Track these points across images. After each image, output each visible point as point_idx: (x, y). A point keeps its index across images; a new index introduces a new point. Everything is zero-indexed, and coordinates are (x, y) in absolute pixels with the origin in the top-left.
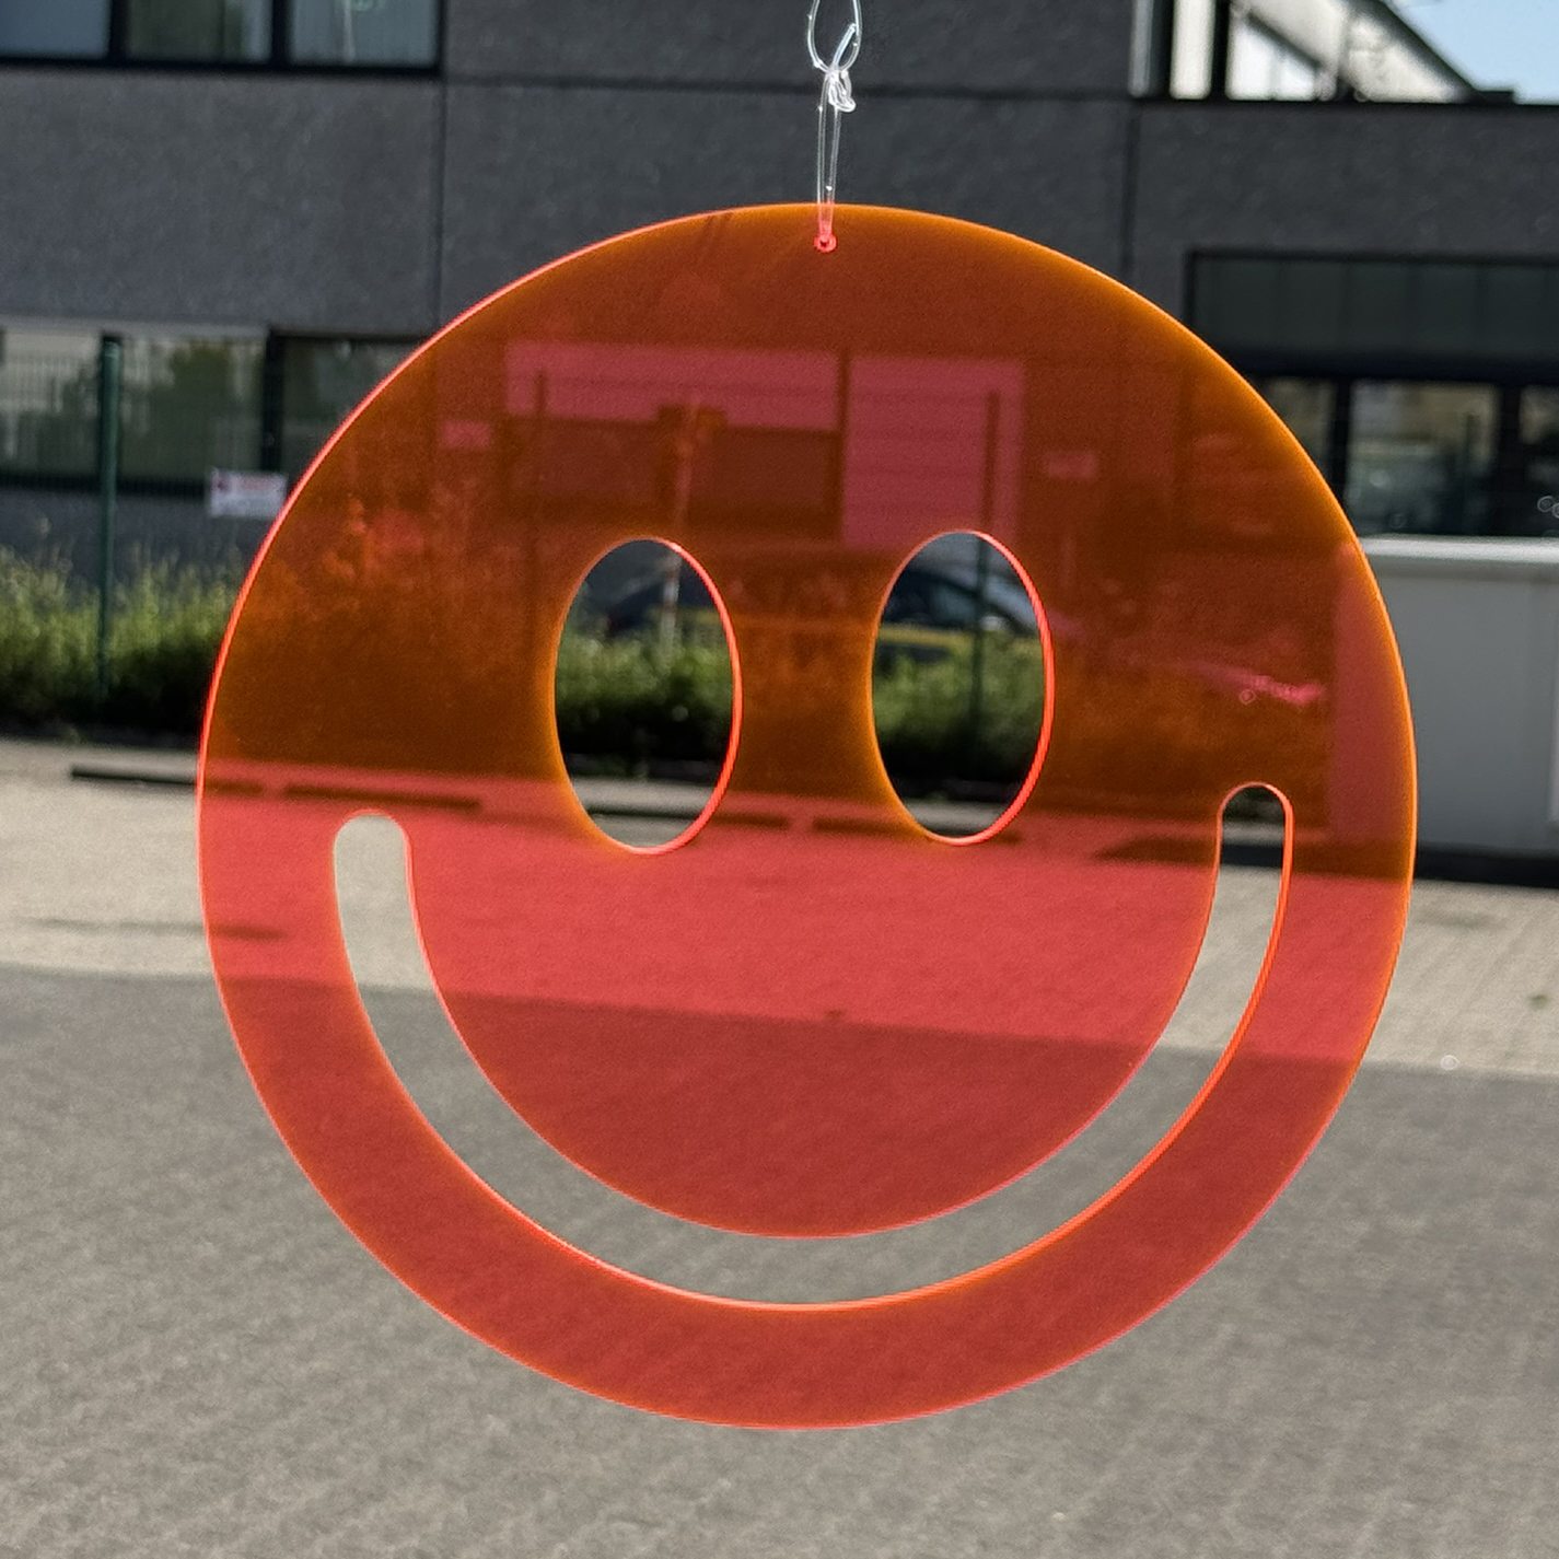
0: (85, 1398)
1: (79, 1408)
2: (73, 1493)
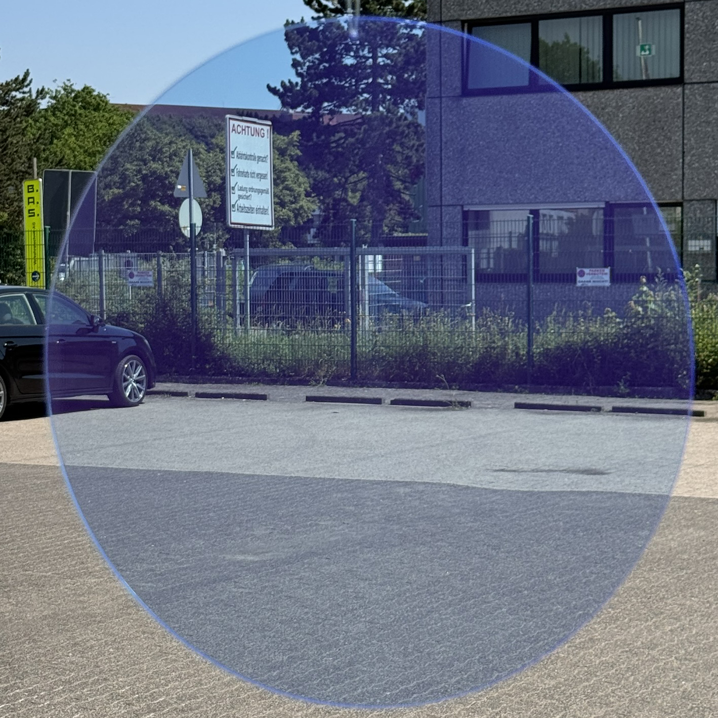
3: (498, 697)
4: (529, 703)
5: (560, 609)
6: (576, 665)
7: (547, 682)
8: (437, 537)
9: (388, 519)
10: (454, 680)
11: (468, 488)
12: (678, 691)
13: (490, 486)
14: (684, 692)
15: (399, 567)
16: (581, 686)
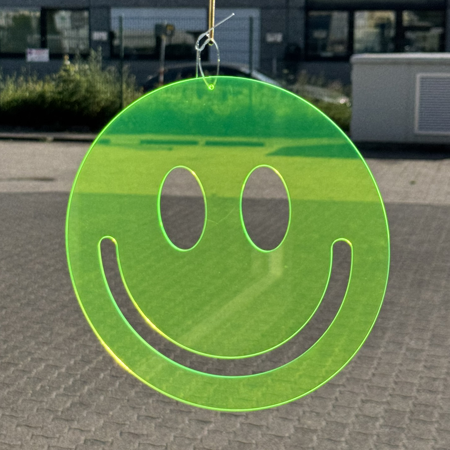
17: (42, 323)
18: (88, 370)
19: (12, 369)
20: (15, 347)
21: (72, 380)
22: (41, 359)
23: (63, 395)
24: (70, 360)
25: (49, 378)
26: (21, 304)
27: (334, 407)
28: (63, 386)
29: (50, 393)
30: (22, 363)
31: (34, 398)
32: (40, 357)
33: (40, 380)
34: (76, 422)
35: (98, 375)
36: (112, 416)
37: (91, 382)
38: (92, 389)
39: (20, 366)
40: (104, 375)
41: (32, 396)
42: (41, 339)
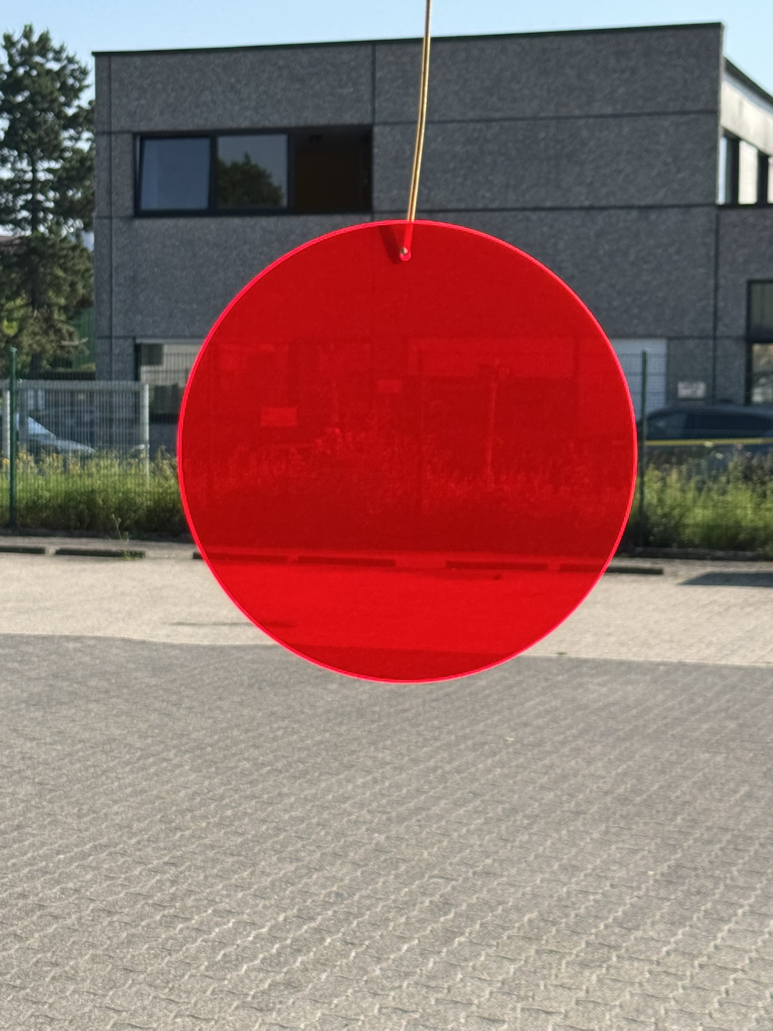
0: (181, 830)
1: (179, 834)
2: (173, 870)
3: (182, 857)
4: (215, 861)
5: (247, 765)
6: (264, 821)
7: (233, 838)
8: (112, 693)
9: (56, 676)
10: (133, 841)
11: (143, 642)
12: (370, 843)
13: (169, 641)
14: (378, 844)
15: (71, 725)
16: (271, 841)
17: (239, 855)
18: (306, 932)
19: (180, 926)
20: (190, 892)
21: (277, 946)
22: (230, 912)
23: (260, 970)
24: (278, 914)
25: (239, 942)
26: (208, 823)
27: (721, 1004)
28: (261, 956)
29: (237, 967)
30: (196, 917)
31: (211, 973)
32: (228, 907)
33: (223, 944)
34: (274, 1014)
35: (323, 939)
36: (336, 1006)
37: (308, 952)
38: (308, 963)
39: (194, 922)
40: (333, 940)
41: (207, 969)
42: (233, 881)
